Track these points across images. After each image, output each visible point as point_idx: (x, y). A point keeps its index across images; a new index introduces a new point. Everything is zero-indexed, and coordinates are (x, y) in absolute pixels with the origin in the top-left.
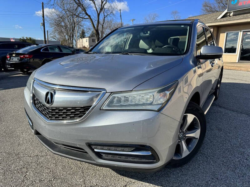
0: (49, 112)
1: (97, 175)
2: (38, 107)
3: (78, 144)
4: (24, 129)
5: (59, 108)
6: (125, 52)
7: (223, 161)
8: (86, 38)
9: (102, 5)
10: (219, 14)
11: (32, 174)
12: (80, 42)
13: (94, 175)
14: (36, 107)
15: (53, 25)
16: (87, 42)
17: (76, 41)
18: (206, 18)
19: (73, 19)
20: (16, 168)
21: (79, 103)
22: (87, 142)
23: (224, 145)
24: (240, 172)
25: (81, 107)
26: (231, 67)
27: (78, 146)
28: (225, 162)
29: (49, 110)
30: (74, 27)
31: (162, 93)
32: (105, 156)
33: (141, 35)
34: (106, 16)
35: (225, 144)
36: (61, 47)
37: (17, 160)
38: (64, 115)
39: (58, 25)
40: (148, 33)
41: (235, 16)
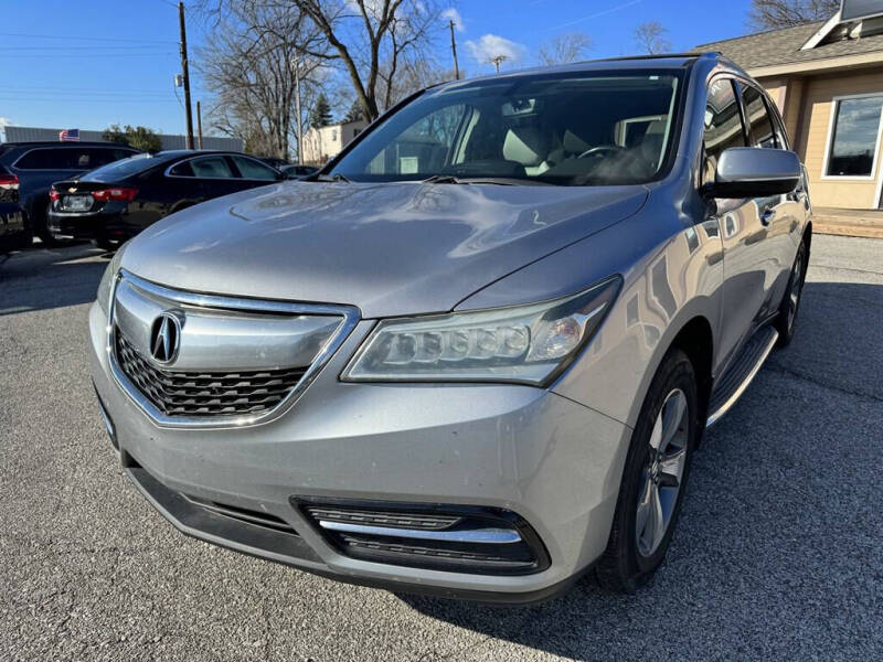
0: (165, 386)
1: (315, 627)
2: (130, 370)
3: (264, 503)
4: (83, 451)
5: (197, 374)
6: (444, 175)
7: (788, 582)
8: (334, 128)
9: (386, 9)
10: (810, 32)
11: (88, 617)
12: (313, 141)
13: (304, 625)
14: (124, 370)
15: (218, 83)
16: (335, 139)
17: (297, 138)
18: (760, 45)
19: (287, 60)
20: (36, 595)
21: (263, 355)
22: (294, 494)
23: (798, 522)
24: (849, 627)
25: (272, 372)
26: (849, 228)
27: (264, 509)
28: (792, 588)
29: (165, 381)
30: (292, 89)
31: (559, 322)
32: (359, 545)
33: (506, 113)
34: (402, 48)
35: (801, 515)
36: (237, 159)
37: (45, 563)
38: (217, 398)
39: (234, 80)
40: (528, 105)
41: (868, 39)
